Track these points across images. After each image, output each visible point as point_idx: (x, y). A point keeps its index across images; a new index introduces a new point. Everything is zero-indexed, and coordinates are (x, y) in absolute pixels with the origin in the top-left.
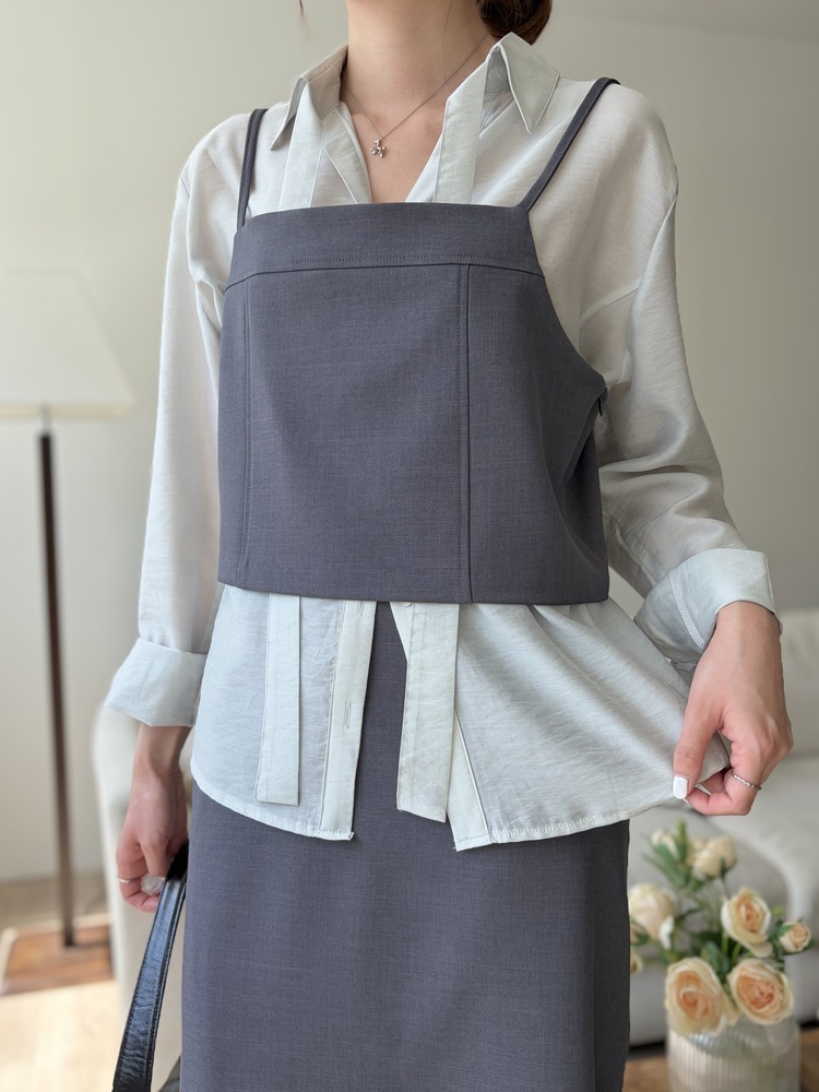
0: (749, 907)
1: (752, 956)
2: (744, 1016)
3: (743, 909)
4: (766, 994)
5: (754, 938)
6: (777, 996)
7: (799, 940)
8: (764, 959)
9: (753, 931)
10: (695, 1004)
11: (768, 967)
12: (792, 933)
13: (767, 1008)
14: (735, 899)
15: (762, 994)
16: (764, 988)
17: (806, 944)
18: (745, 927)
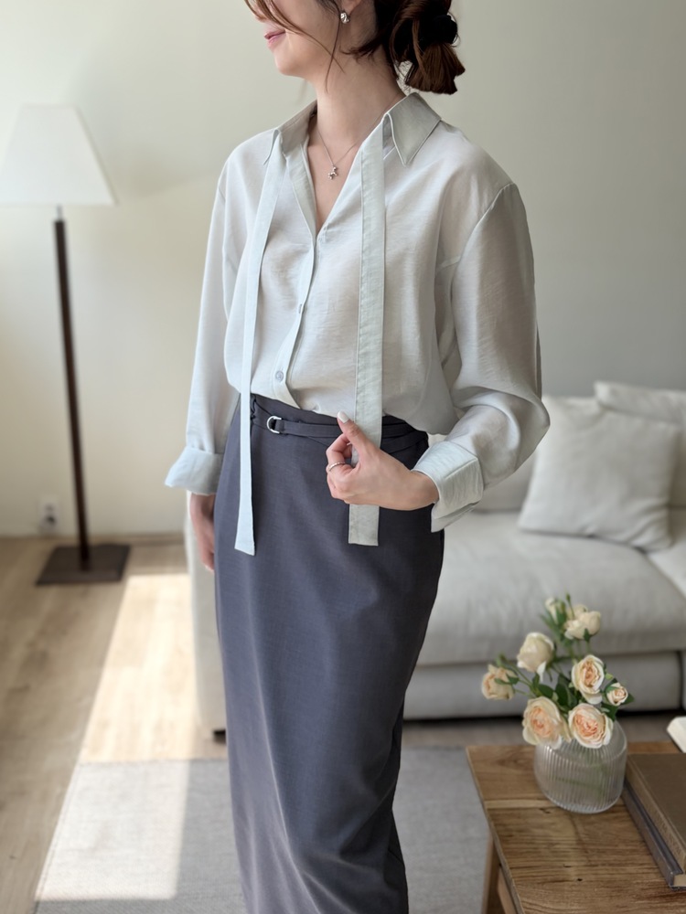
0: (590, 669)
1: (585, 701)
2: (576, 740)
3: (585, 670)
4: (593, 728)
5: (588, 690)
6: (600, 729)
7: (617, 697)
8: (595, 706)
9: (590, 686)
10: (542, 726)
11: (598, 711)
12: (614, 692)
13: (591, 737)
14: (582, 662)
15: (589, 727)
16: (591, 724)
17: (623, 701)
18: (585, 684)
